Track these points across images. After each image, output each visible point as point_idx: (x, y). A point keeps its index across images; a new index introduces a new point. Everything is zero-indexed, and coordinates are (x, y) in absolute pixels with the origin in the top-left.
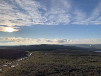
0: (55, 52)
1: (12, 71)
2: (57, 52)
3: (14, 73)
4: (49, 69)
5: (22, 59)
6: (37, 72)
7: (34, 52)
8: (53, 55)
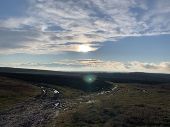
0: (163, 88)
1: (89, 108)
2: (168, 89)
3: (93, 112)
5: (102, 93)
6: (128, 116)
7: (123, 85)
8: (159, 92)
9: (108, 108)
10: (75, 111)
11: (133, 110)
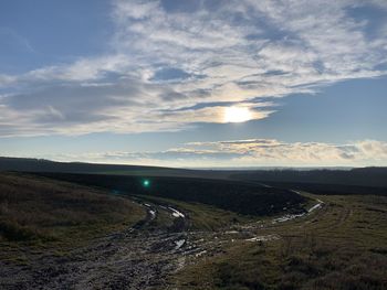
1: (254, 254)
3: (263, 262)
5: (284, 219)
7: (335, 199)
9: (299, 256)
10: (220, 258)
11: (365, 261)
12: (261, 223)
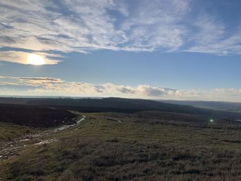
0: (140, 116)
1: (40, 153)
2: (145, 117)
3: (46, 157)
4: (127, 153)
5: (62, 128)
6: (97, 157)
7: (92, 115)
8: (136, 122)
10: (13, 159)
12: (47, 132)
